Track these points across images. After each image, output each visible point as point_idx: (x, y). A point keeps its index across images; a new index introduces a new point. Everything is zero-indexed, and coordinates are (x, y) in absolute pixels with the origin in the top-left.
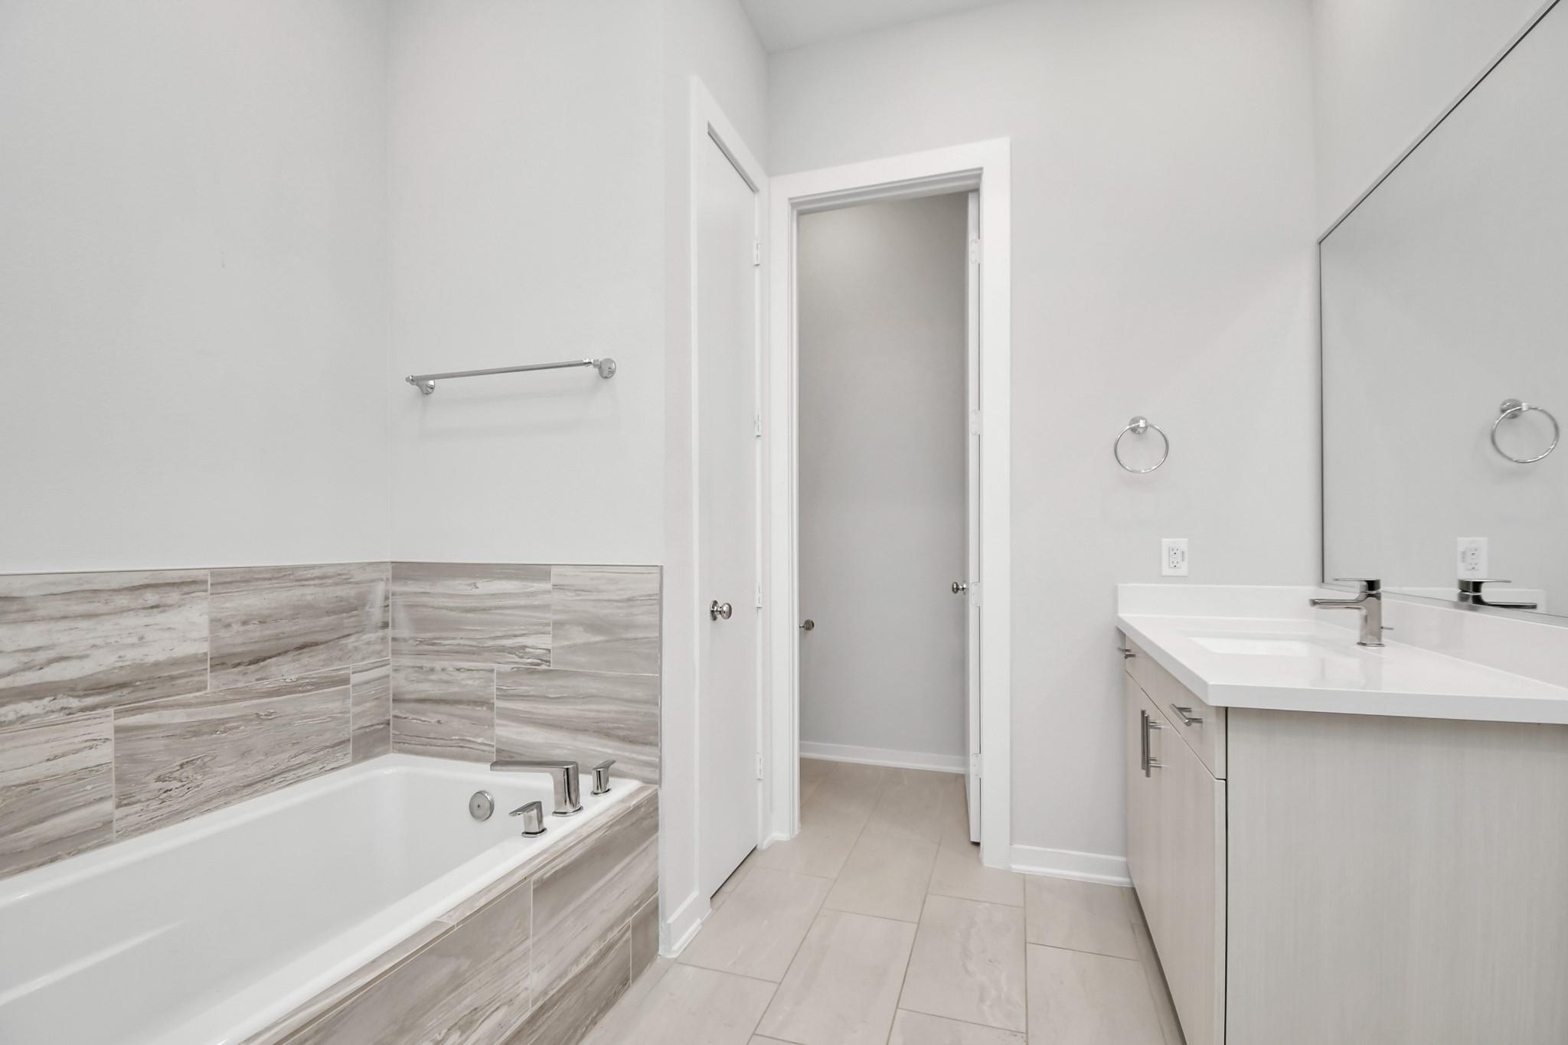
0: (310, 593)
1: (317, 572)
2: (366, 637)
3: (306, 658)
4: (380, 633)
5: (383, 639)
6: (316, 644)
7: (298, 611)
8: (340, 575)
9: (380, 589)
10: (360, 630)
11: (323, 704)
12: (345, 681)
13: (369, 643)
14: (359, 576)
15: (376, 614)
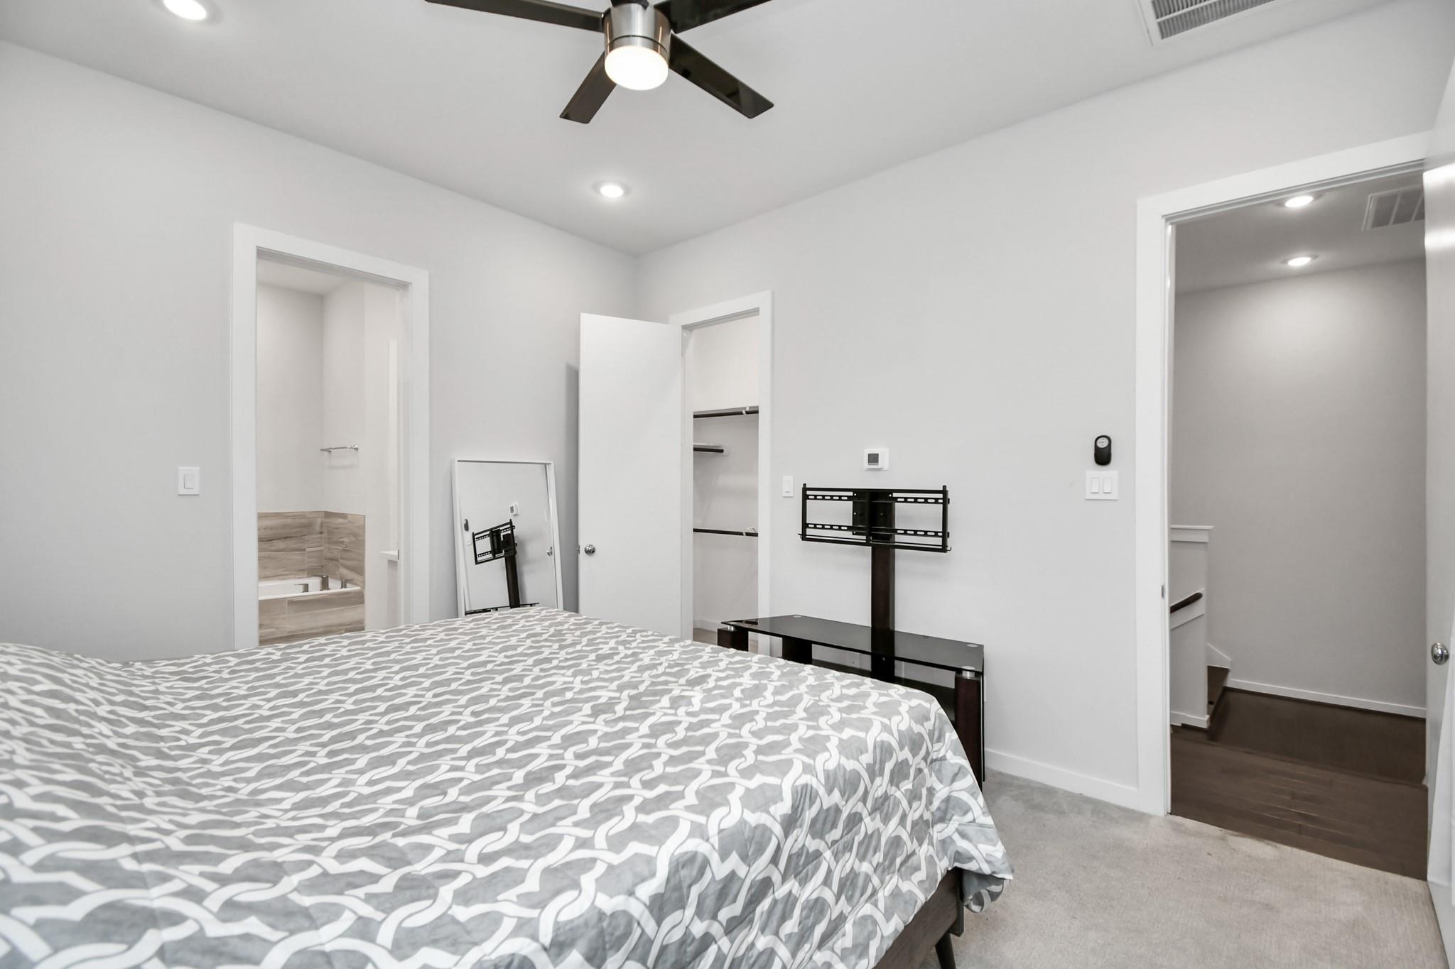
0: (289, 521)
1: (291, 514)
2: (312, 537)
3: (287, 541)
4: (319, 535)
5: (321, 538)
6: (291, 537)
7: (284, 526)
8: (302, 515)
9: (319, 521)
10: (310, 534)
11: (296, 556)
12: (304, 550)
13: (314, 539)
14: (310, 516)
15: (318, 529)
